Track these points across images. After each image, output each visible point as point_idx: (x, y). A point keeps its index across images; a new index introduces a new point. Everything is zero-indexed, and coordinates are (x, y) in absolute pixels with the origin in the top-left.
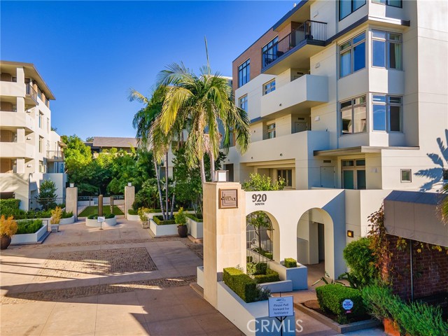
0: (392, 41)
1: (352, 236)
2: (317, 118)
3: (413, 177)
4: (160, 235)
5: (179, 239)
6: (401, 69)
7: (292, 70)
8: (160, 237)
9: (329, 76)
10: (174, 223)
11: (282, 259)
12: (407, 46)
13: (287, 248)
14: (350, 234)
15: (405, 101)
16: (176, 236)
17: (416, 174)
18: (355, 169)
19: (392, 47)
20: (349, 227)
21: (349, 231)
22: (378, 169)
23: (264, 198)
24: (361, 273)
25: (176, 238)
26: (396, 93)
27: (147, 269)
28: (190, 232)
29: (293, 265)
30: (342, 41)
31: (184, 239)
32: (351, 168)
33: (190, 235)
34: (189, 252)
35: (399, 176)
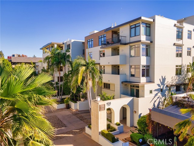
0: (147, 47)
1: (136, 113)
2: (122, 69)
3: (153, 92)
4: (58, 108)
5: (67, 110)
6: (150, 56)
7: (112, 49)
8: (59, 109)
9: (127, 55)
10: (64, 103)
11: (115, 123)
12: (151, 49)
13: (117, 119)
14: (135, 112)
15: (151, 67)
16: (66, 108)
17: (154, 91)
18: (135, 88)
19: (147, 49)
20: (135, 110)
21: (135, 111)
22: (143, 91)
23: (110, 103)
24: (142, 129)
25: (65, 109)
26: (148, 65)
27: (63, 127)
28: (71, 106)
29: (119, 125)
30: (131, 45)
31: (68, 110)
32: (133, 88)
33: (70, 108)
34: (74, 117)
35: (149, 92)
